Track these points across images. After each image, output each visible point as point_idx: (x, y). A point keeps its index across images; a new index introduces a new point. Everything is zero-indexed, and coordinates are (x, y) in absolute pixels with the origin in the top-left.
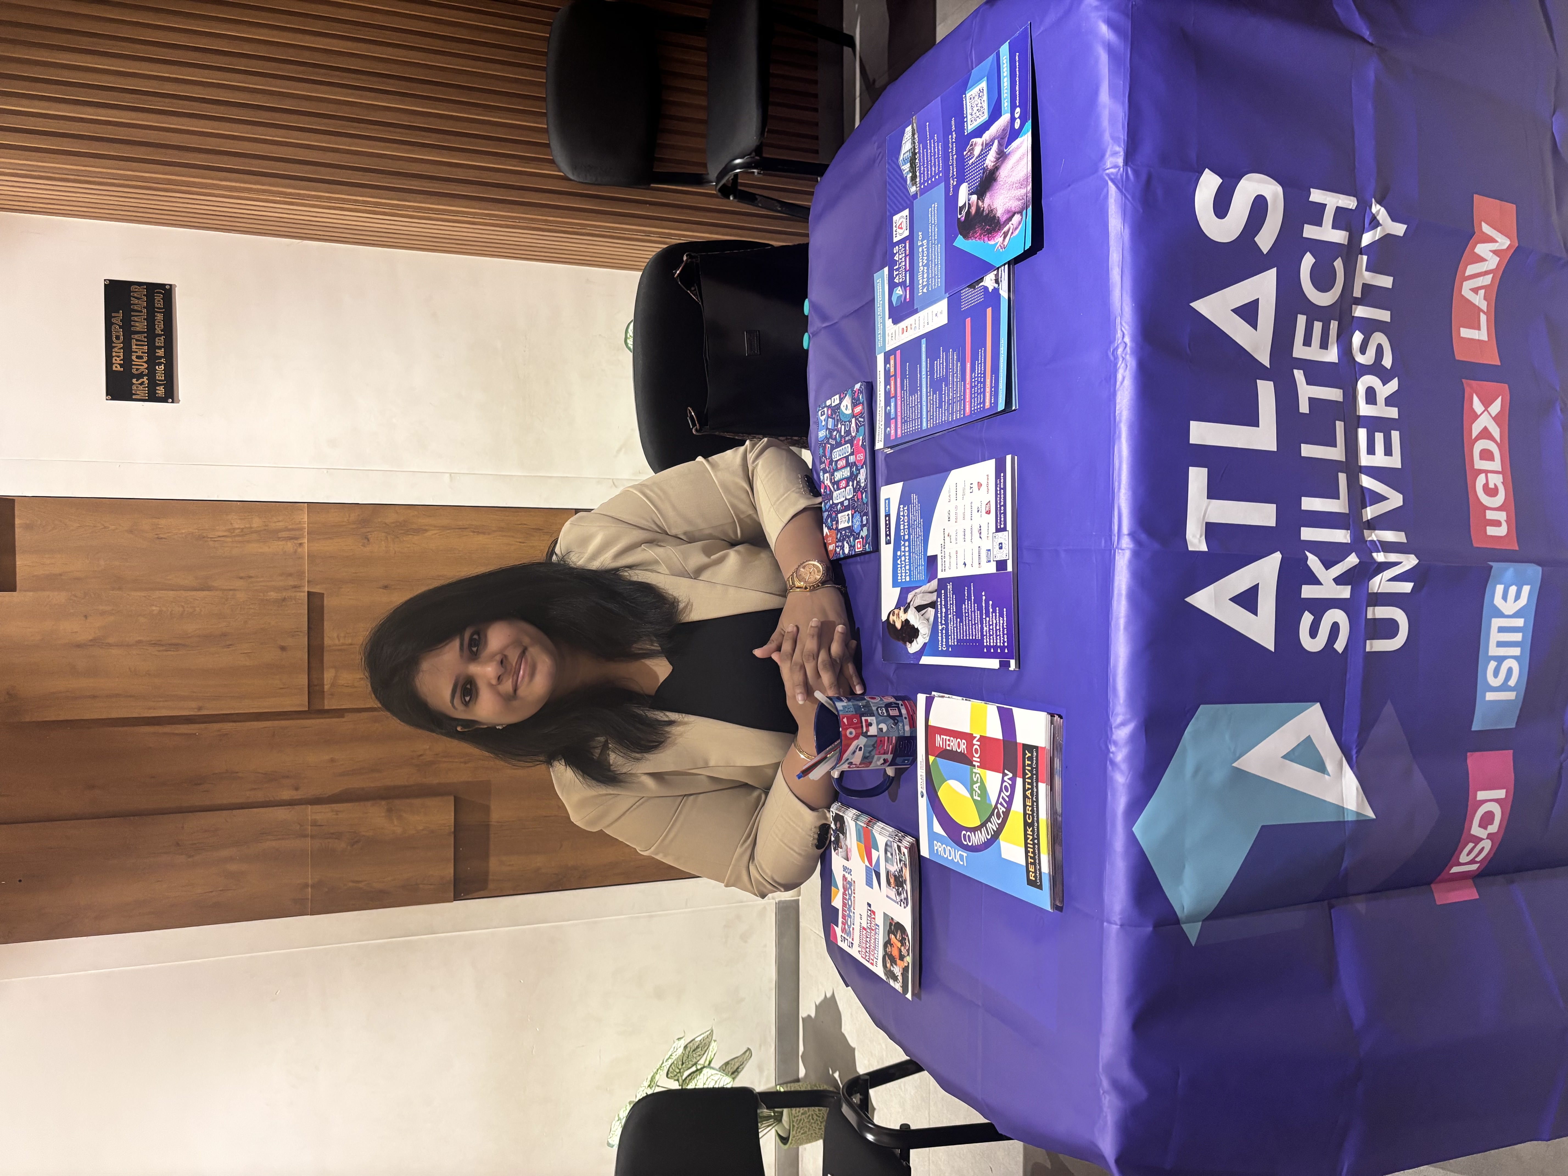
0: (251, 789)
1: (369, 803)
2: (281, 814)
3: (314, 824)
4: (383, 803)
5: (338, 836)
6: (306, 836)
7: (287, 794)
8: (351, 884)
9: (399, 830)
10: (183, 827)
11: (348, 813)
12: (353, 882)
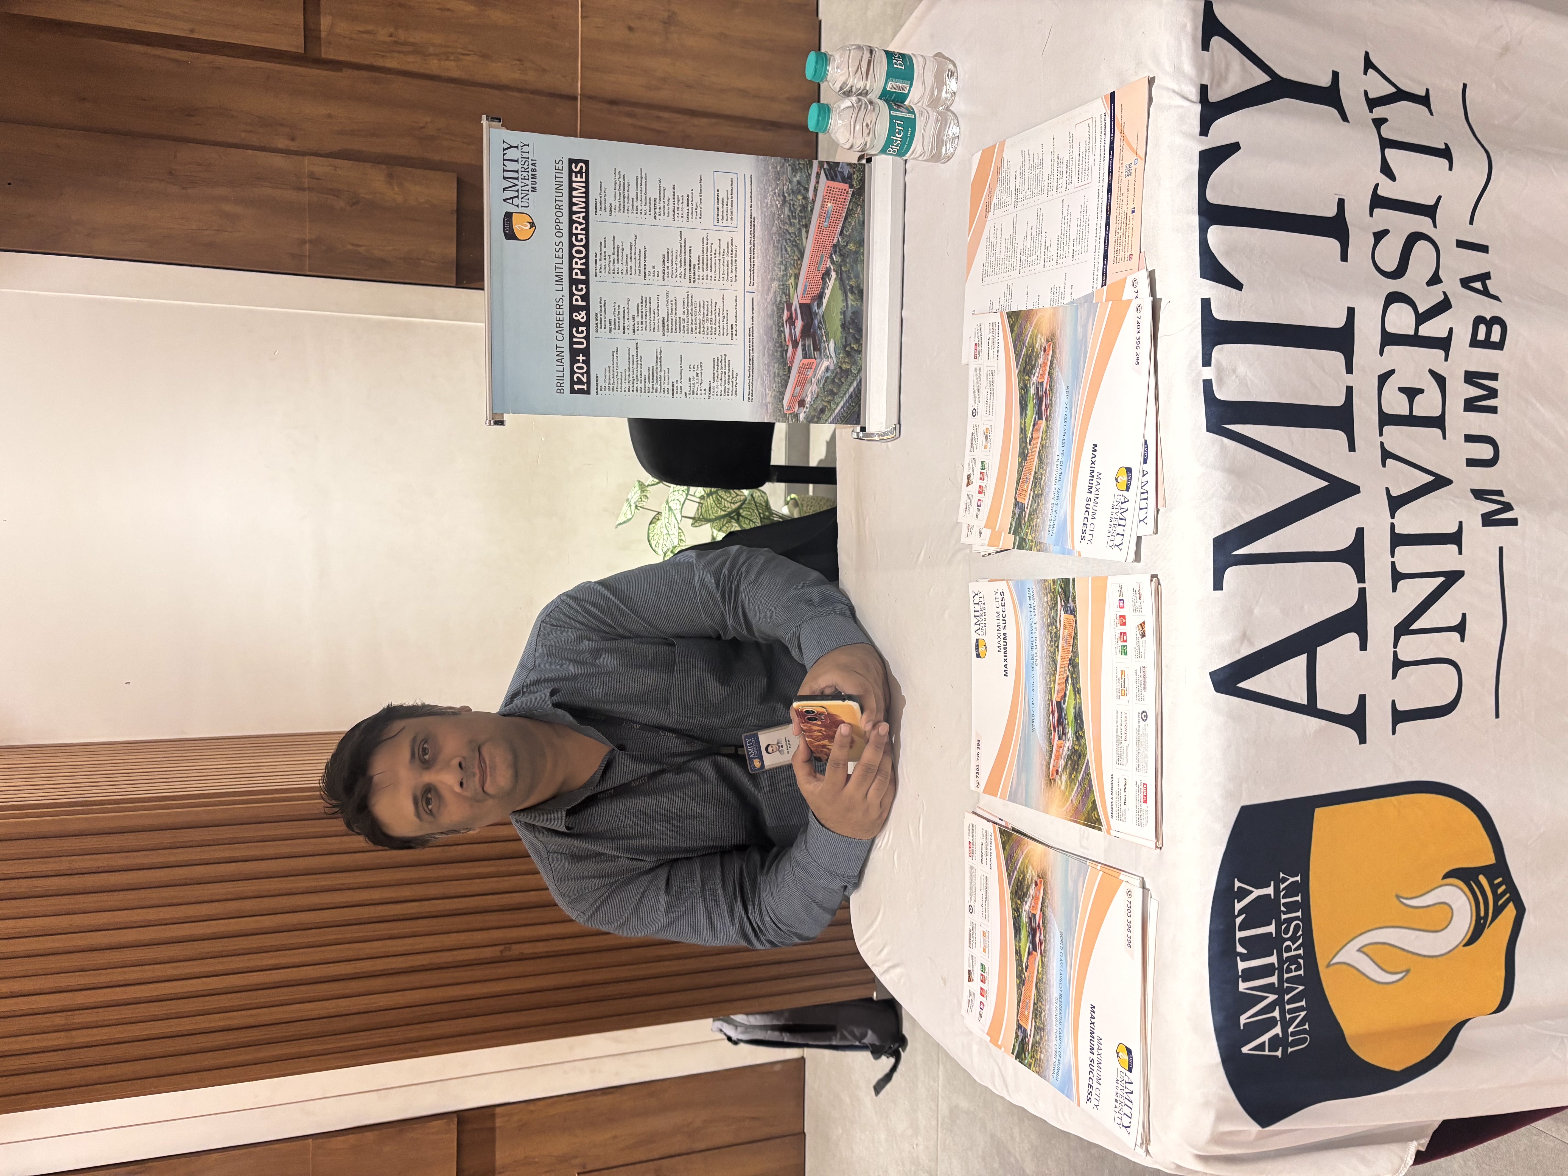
0: (246, 131)
1: (368, 165)
2: (278, 161)
3: (312, 175)
4: (384, 166)
5: (336, 193)
6: (303, 189)
7: (282, 143)
8: (350, 247)
9: (400, 199)
10: (175, 157)
11: (347, 171)
12: (353, 245)
